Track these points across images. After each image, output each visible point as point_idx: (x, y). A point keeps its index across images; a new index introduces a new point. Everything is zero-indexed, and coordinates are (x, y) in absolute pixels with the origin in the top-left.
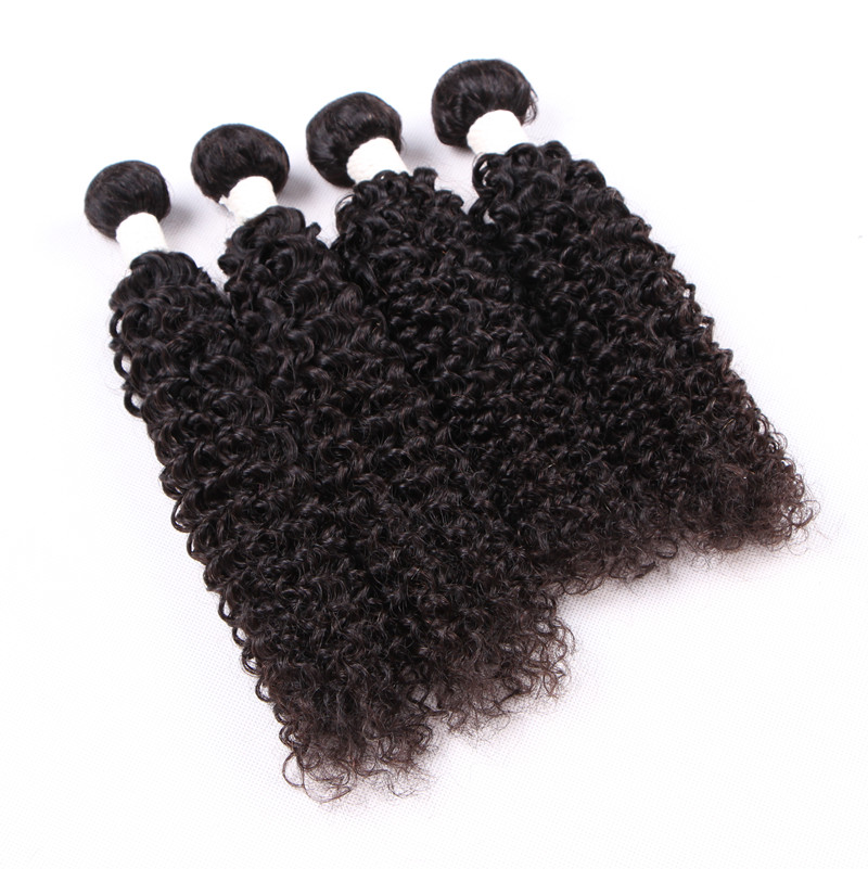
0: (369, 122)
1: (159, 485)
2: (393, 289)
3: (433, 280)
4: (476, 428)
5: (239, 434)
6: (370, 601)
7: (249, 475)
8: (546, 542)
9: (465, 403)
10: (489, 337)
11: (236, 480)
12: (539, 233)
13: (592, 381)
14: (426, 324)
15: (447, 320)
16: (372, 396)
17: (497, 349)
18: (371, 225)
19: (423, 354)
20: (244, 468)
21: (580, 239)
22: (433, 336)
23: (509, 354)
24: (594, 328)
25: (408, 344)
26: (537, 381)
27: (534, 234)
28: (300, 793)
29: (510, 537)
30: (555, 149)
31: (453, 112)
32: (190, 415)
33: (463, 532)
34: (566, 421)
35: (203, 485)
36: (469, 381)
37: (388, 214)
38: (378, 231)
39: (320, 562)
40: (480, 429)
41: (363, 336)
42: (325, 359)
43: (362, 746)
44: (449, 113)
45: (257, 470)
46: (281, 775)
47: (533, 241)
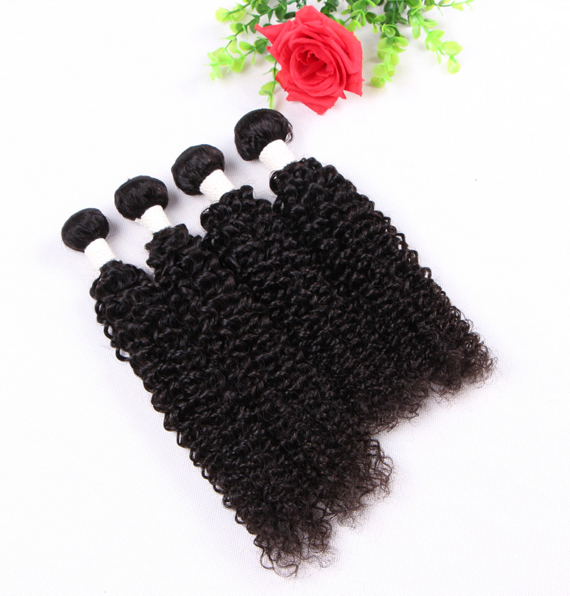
0: (209, 163)
1: (151, 406)
2: (250, 270)
3: (270, 261)
4: (314, 347)
5: (191, 376)
6: (286, 463)
7: (203, 398)
8: (366, 409)
9: (304, 334)
10: (309, 293)
11: (197, 403)
12: (318, 220)
13: (367, 307)
14: (274, 289)
15: (284, 285)
16: (259, 342)
17: (315, 298)
18: (228, 231)
19: (276, 307)
20: (200, 395)
21: (343, 224)
22: (279, 296)
23: (322, 301)
24: (362, 276)
25: (267, 302)
26: (340, 314)
27: (316, 221)
28: (272, 571)
29: (348, 410)
30: (312, 163)
31: (250, 145)
32: (162, 366)
33: (325, 415)
34: (360, 335)
35: (180, 408)
36: (305, 321)
37: (236, 223)
38: (233, 234)
39: (254, 444)
40: (316, 348)
41: (243, 304)
42: (225, 322)
43: (299, 544)
44: (247, 146)
45: (206, 395)
46: (261, 566)
47: (316, 226)
